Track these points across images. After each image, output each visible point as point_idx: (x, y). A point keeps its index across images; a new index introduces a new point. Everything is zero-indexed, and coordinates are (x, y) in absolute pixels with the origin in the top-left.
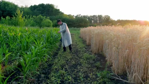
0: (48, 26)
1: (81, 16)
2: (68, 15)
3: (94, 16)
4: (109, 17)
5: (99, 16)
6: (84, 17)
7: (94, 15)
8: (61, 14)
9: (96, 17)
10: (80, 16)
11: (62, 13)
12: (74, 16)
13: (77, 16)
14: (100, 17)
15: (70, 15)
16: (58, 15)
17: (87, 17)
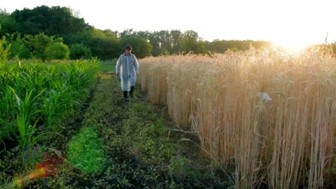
0: (61, 57)
1: (134, 33)
2: (105, 32)
3: (163, 33)
4: (196, 34)
5: (173, 32)
6: (141, 34)
7: (162, 31)
8: (88, 29)
9: (168, 35)
10: (132, 33)
11: (91, 28)
12: (116, 32)
13: (125, 32)
14: (176, 34)
15: (109, 30)
16: (81, 31)
17: (146, 35)
